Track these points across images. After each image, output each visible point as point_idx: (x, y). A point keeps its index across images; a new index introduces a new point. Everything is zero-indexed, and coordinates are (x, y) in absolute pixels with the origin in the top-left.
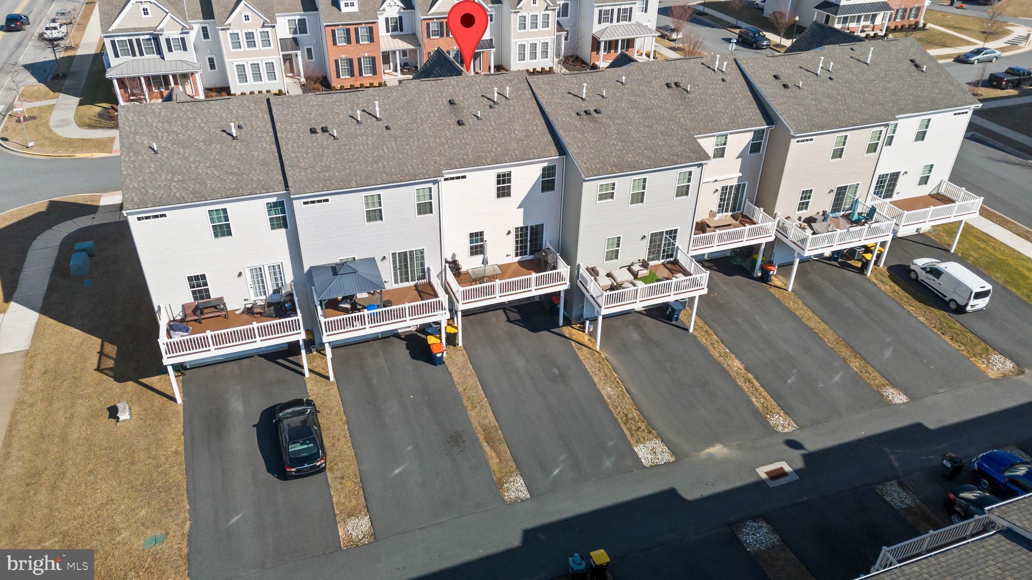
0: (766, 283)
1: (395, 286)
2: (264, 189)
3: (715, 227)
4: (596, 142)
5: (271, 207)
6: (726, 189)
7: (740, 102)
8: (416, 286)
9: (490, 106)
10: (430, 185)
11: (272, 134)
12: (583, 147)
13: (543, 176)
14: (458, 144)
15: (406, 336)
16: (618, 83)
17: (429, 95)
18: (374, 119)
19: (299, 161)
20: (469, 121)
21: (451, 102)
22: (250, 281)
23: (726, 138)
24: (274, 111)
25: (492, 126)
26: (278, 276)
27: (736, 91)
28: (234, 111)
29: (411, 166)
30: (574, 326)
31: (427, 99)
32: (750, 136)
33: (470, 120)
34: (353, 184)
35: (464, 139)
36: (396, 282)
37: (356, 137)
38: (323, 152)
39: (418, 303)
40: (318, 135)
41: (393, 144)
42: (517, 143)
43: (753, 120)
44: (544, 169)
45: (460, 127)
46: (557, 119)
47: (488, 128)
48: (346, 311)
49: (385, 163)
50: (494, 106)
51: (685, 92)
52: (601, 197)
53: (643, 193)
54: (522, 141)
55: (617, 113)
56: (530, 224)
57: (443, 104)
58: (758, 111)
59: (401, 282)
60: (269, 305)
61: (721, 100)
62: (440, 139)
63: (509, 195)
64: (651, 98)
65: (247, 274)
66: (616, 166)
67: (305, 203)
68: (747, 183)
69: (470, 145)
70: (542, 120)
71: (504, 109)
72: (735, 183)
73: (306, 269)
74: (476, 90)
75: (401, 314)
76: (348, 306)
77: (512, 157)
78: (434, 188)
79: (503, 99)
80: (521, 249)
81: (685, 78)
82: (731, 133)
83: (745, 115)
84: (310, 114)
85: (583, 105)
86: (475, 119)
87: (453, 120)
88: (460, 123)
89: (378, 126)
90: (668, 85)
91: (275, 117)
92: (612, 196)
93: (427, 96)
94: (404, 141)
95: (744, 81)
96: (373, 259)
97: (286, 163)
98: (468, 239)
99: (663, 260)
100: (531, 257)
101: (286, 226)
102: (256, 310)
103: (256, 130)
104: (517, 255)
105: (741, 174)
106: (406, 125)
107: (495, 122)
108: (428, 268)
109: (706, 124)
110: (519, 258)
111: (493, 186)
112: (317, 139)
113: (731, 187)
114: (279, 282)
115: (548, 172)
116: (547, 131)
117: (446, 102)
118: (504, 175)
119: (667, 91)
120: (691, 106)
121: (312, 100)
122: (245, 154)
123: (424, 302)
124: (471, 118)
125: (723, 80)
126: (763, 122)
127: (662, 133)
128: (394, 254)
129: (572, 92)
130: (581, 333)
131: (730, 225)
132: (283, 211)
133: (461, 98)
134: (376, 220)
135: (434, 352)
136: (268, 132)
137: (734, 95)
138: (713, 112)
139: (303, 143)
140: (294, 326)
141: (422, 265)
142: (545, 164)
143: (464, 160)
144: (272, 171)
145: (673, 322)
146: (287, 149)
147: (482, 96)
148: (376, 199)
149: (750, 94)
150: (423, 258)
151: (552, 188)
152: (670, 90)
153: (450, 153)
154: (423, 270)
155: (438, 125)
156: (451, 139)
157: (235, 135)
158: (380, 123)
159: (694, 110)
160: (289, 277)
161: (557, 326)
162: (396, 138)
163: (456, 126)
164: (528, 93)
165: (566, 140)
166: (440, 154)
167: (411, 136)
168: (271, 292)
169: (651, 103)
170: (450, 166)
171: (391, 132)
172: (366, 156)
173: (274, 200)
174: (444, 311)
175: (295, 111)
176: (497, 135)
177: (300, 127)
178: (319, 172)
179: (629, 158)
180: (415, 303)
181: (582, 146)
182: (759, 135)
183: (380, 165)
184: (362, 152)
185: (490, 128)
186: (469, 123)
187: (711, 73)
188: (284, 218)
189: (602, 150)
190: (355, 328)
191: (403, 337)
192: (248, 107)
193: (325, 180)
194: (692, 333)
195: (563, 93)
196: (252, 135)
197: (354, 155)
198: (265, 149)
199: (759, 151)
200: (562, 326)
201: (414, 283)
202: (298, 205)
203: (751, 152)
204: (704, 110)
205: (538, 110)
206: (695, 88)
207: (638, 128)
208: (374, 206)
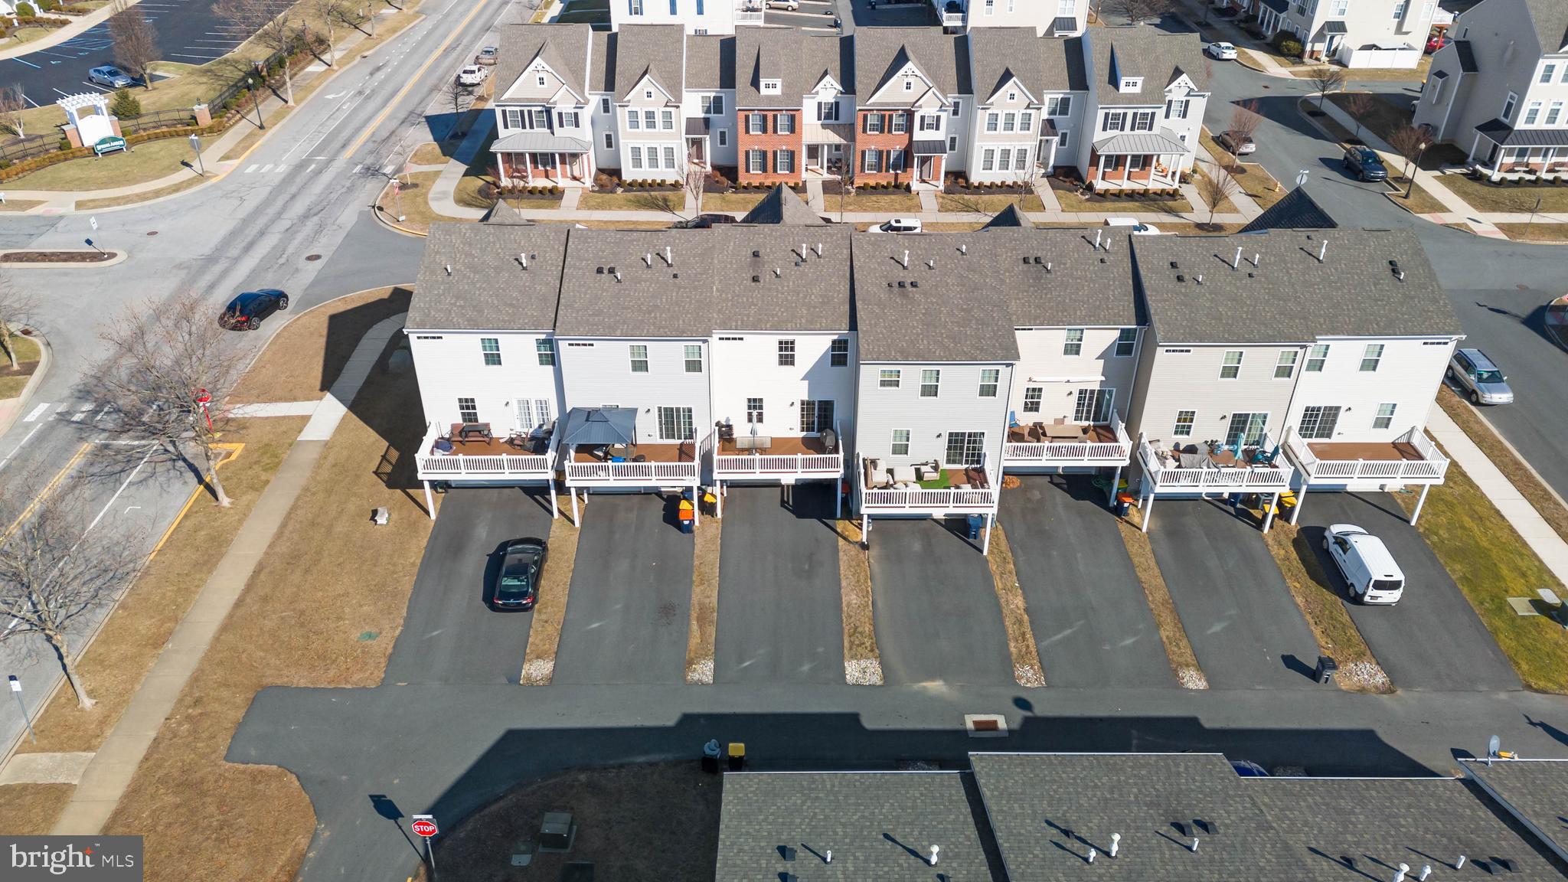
0: (1119, 516)
1: (660, 441)
2: (533, 325)
3: (1053, 437)
4: (893, 321)
5: (541, 343)
6: (1086, 394)
7: (1113, 291)
8: (681, 444)
9: (796, 264)
10: (700, 343)
11: (560, 268)
12: (876, 325)
13: (833, 348)
14: (743, 302)
15: (668, 496)
16: (958, 252)
17: (735, 242)
18: (665, 265)
19: (574, 301)
20: (766, 277)
21: (756, 254)
22: (516, 411)
23: (1082, 333)
24: (570, 243)
25: (788, 286)
26: (545, 411)
27: (1114, 277)
28: (533, 240)
29: (684, 321)
30: (854, 522)
31: (731, 248)
32: (1116, 334)
33: (768, 276)
34: (619, 332)
35: (752, 297)
36: (662, 437)
37: (639, 283)
38: (601, 294)
39: (674, 464)
40: (603, 275)
41: (674, 294)
42: (808, 310)
43: (1120, 316)
44: (834, 342)
45: (753, 284)
46: (862, 288)
47: (783, 288)
48: (599, 459)
49: (658, 315)
50: (801, 263)
51: (1044, 271)
52: (883, 383)
53: (936, 387)
54: (815, 307)
55: (936, 289)
56: (817, 399)
57: (745, 255)
58: (1132, 305)
59: (667, 437)
60: (533, 438)
61: (1089, 286)
62: (727, 294)
63: (792, 363)
64: (987, 276)
65: (514, 405)
66: (902, 353)
67: (570, 345)
68: (1115, 390)
69: (755, 305)
70: (848, 287)
71: (810, 268)
72: (1097, 387)
73: (568, 410)
74: (789, 242)
75: (646, 472)
76: (601, 454)
77: (796, 324)
78: (704, 346)
79: (814, 256)
80: (807, 426)
81: (1052, 252)
82: (1087, 329)
83: (1112, 309)
84: (603, 252)
85: (901, 275)
86: (774, 276)
87: (751, 274)
88: (755, 279)
89: (667, 272)
90: (1026, 261)
91: (568, 251)
92: (897, 383)
93: (732, 244)
94: (686, 293)
95: (1130, 265)
96: (634, 411)
97: (562, 301)
98: (745, 404)
99: (967, 466)
100: (819, 435)
101: (553, 364)
102: (516, 442)
103: (547, 262)
104: (803, 430)
105: (1103, 379)
106: (696, 275)
107: (794, 282)
108: (696, 429)
109: (1055, 313)
110: (805, 433)
111: (775, 353)
112: (600, 280)
113: (1092, 392)
114: (545, 417)
115: (839, 346)
116: (848, 300)
117: (750, 253)
118: (787, 343)
119: (1022, 266)
120: (1045, 289)
121: (611, 236)
122: (528, 286)
123: (680, 464)
124: (770, 275)
125: (1102, 261)
126: (1133, 319)
127: (977, 320)
128: (660, 409)
129: (896, 257)
130: (858, 530)
131: (1076, 438)
132: (552, 349)
133: (768, 250)
134: (641, 370)
135: (681, 518)
136: (558, 266)
137: (1109, 282)
138: (1070, 299)
139: (585, 283)
140: (543, 465)
141: (690, 424)
142: (836, 337)
143: (742, 321)
144: (548, 308)
145: (970, 540)
146: (568, 287)
147: (793, 250)
148: (642, 351)
149: (1131, 282)
150: (690, 417)
151: (845, 364)
152: (1026, 266)
153: (730, 312)
154: (691, 430)
155: (730, 278)
156: (738, 296)
157: (525, 265)
158: (669, 270)
159: (1046, 294)
160: (554, 415)
161: (833, 517)
162: (679, 288)
163: (749, 283)
164: (846, 252)
165: (861, 314)
166: (719, 311)
167: (695, 288)
168: (536, 426)
169: (985, 281)
170: (724, 326)
171: (676, 281)
172: (642, 304)
173: (543, 337)
174: (693, 477)
175: (590, 247)
176: (789, 298)
177: (589, 265)
178: (590, 315)
179: (922, 345)
180: (671, 464)
181: (876, 323)
182: (1125, 334)
183: (653, 315)
184: (639, 299)
185: (786, 288)
186: (765, 281)
187: (1089, 250)
188: (552, 355)
189: (895, 331)
190: (598, 478)
191: (665, 497)
192: (548, 236)
193: (593, 325)
194: (985, 557)
195: (885, 257)
196: (541, 267)
197: (630, 301)
198: (548, 284)
199: (1130, 353)
200: (839, 519)
201: (680, 442)
202: (563, 346)
203: (1117, 354)
204: (1059, 296)
205: (848, 275)
206: (1059, 267)
207: (952, 311)
208: (640, 356)
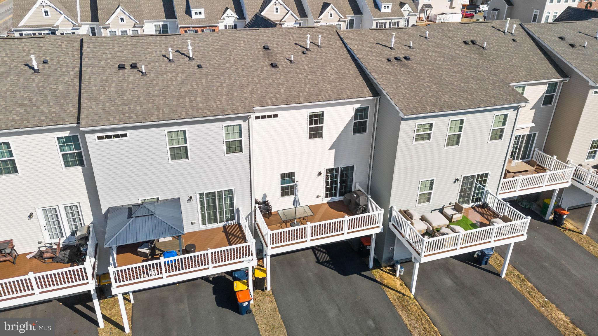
1: (203, 227)
5: (63, 142)
6: (519, 139)
7: (533, 58)
8: (224, 227)
9: (303, 53)
10: (240, 122)
11: (77, 69)
13: (356, 117)
14: (270, 84)
16: (422, 38)
17: (244, 41)
18: (187, 59)
19: (99, 94)
20: (283, 64)
21: (266, 48)
22: (43, 223)
23: (524, 89)
24: (85, 48)
25: (304, 69)
26: (76, 217)
27: (527, 49)
28: (44, 48)
29: (221, 102)
30: (384, 268)
31: (242, 45)
32: (545, 88)
34: (155, 117)
35: (276, 79)
36: (204, 223)
37: (165, 74)
38: (127, 86)
39: (225, 248)
40: (126, 71)
41: (204, 81)
43: (548, 73)
44: (357, 111)
45: (273, 69)
47: (300, 70)
48: (145, 257)
49: (193, 99)
50: (307, 52)
51: (482, 49)
52: (419, 138)
53: (459, 136)
54: (335, 82)
55: (426, 60)
56: (341, 166)
57: (257, 49)
58: (551, 66)
59: (210, 222)
60: (66, 247)
61: (516, 56)
62: (252, 78)
63: (321, 136)
65: (40, 215)
66: (435, 105)
67: (100, 138)
68: (537, 133)
69: (283, 85)
70: (353, 65)
71: (317, 55)
72: (527, 132)
73: (104, 210)
74: (290, 39)
75: (202, 261)
76: (147, 251)
77: (325, 96)
78: (244, 125)
79: (315, 47)
80: (330, 191)
82: (529, 85)
83: (540, 69)
84: (122, 52)
85: (393, 53)
86: (289, 62)
87: (267, 62)
88: (273, 65)
89: (191, 65)
90: (465, 43)
91: (84, 53)
93: (242, 42)
94: (215, 79)
95: (532, 42)
96: (177, 201)
97: (84, 95)
98: (278, 179)
99: (472, 204)
100: (342, 198)
101: (82, 164)
102: (46, 255)
103: (61, 65)
104: (327, 196)
105: (533, 125)
106: (219, 65)
107: (307, 66)
108: (238, 209)
110: (329, 199)
111: (306, 126)
112: (123, 75)
113: (524, 136)
114: (78, 223)
115: (361, 113)
116: (359, 74)
117: (260, 48)
118: (316, 116)
119: (464, 46)
120: (489, 60)
121: (127, 41)
124: (285, 62)
125: (514, 40)
126: (558, 76)
128: (201, 195)
129: (380, 43)
130: (392, 276)
131: (527, 171)
132: (77, 147)
133: (275, 45)
134: (181, 158)
135: (240, 301)
136: (74, 67)
137: (526, 53)
139: (107, 78)
140: (82, 275)
141: (232, 205)
142: (358, 106)
143: (276, 98)
144: (68, 103)
146: (89, 83)
147: (296, 44)
148: (181, 136)
149: (540, 52)
151: (364, 131)
152: (467, 46)
153: (262, 92)
155: (251, 67)
156: (263, 79)
157: (36, 68)
158: (192, 62)
159: (492, 63)
160: (88, 218)
161: (368, 269)
162: (207, 76)
163: (269, 68)
164: (339, 43)
165: (379, 81)
166: (251, 92)
167: (223, 75)
168: (68, 234)
170: (261, 103)
171: (203, 70)
172: (174, 91)
175: (107, 50)
176: (309, 77)
177: (109, 63)
178: (118, 105)
179: (447, 98)
180: (222, 249)
182: (552, 87)
183: (187, 99)
184: (169, 87)
186: (282, 66)
187: (502, 34)
188: (80, 155)
189: (417, 91)
190: (150, 278)
192: (60, 45)
193: (124, 114)
194: (505, 279)
195: (372, 43)
196: (56, 70)
197: (159, 90)
198: (66, 83)
199: (550, 103)
200: (372, 269)
201: (222, 224)
202: (91, 139)
203: (543, 104)
204: (501, 64)
205: (349, 57)
206: (490, 46)
208: (179, 143)
